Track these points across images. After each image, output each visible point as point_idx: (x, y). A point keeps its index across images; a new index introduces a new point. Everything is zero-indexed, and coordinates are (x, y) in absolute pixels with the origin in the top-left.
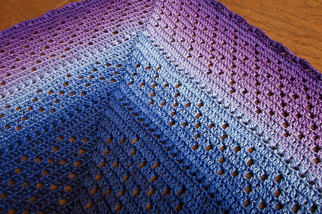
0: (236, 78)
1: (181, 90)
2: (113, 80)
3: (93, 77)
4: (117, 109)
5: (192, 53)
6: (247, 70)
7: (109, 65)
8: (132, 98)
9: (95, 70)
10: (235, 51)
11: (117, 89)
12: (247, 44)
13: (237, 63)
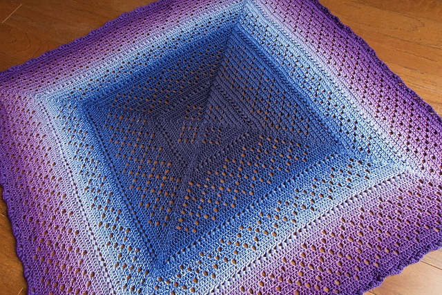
0: (297, 25)
1: (268, 29)
2: (233, 22)
3: (222, 20)
4: (236, 35)
5: (276, 10)
6: (305, 21)
7: (231, 14)
8: (243, 31)
9: (224, 16)
10: (301, 11)
11: (236, 26)
12: (308, 7)
13: (300, 17)
